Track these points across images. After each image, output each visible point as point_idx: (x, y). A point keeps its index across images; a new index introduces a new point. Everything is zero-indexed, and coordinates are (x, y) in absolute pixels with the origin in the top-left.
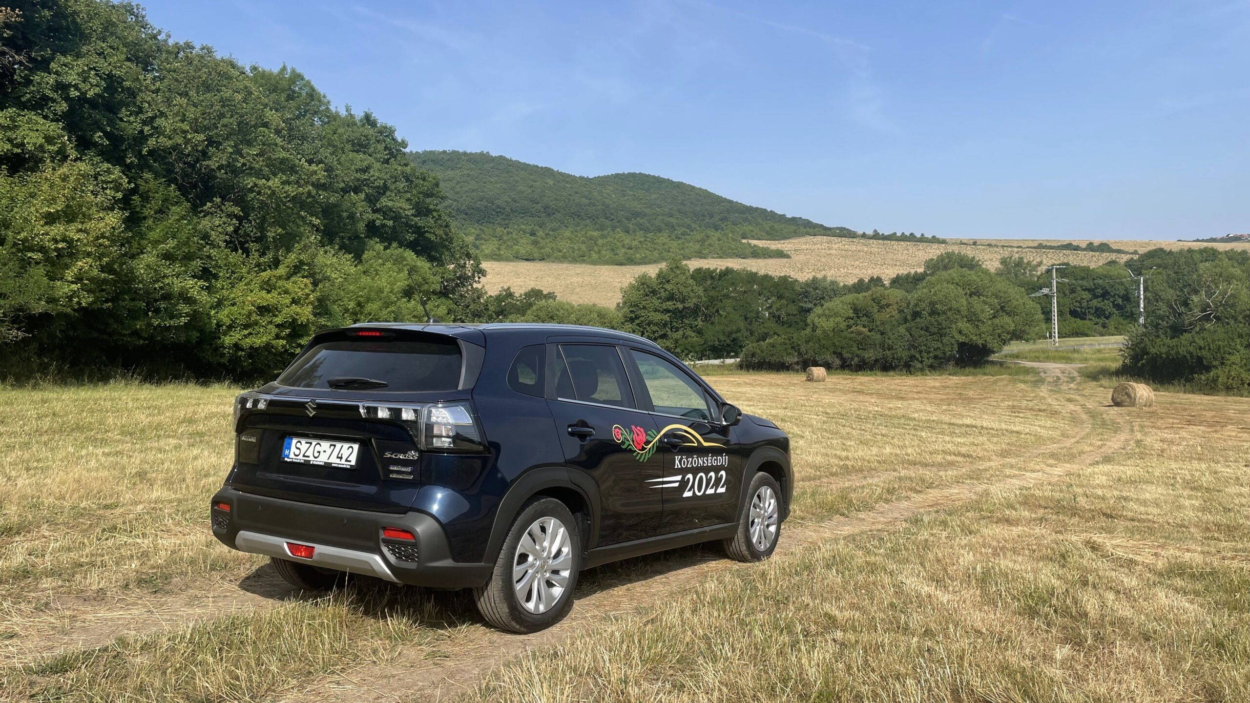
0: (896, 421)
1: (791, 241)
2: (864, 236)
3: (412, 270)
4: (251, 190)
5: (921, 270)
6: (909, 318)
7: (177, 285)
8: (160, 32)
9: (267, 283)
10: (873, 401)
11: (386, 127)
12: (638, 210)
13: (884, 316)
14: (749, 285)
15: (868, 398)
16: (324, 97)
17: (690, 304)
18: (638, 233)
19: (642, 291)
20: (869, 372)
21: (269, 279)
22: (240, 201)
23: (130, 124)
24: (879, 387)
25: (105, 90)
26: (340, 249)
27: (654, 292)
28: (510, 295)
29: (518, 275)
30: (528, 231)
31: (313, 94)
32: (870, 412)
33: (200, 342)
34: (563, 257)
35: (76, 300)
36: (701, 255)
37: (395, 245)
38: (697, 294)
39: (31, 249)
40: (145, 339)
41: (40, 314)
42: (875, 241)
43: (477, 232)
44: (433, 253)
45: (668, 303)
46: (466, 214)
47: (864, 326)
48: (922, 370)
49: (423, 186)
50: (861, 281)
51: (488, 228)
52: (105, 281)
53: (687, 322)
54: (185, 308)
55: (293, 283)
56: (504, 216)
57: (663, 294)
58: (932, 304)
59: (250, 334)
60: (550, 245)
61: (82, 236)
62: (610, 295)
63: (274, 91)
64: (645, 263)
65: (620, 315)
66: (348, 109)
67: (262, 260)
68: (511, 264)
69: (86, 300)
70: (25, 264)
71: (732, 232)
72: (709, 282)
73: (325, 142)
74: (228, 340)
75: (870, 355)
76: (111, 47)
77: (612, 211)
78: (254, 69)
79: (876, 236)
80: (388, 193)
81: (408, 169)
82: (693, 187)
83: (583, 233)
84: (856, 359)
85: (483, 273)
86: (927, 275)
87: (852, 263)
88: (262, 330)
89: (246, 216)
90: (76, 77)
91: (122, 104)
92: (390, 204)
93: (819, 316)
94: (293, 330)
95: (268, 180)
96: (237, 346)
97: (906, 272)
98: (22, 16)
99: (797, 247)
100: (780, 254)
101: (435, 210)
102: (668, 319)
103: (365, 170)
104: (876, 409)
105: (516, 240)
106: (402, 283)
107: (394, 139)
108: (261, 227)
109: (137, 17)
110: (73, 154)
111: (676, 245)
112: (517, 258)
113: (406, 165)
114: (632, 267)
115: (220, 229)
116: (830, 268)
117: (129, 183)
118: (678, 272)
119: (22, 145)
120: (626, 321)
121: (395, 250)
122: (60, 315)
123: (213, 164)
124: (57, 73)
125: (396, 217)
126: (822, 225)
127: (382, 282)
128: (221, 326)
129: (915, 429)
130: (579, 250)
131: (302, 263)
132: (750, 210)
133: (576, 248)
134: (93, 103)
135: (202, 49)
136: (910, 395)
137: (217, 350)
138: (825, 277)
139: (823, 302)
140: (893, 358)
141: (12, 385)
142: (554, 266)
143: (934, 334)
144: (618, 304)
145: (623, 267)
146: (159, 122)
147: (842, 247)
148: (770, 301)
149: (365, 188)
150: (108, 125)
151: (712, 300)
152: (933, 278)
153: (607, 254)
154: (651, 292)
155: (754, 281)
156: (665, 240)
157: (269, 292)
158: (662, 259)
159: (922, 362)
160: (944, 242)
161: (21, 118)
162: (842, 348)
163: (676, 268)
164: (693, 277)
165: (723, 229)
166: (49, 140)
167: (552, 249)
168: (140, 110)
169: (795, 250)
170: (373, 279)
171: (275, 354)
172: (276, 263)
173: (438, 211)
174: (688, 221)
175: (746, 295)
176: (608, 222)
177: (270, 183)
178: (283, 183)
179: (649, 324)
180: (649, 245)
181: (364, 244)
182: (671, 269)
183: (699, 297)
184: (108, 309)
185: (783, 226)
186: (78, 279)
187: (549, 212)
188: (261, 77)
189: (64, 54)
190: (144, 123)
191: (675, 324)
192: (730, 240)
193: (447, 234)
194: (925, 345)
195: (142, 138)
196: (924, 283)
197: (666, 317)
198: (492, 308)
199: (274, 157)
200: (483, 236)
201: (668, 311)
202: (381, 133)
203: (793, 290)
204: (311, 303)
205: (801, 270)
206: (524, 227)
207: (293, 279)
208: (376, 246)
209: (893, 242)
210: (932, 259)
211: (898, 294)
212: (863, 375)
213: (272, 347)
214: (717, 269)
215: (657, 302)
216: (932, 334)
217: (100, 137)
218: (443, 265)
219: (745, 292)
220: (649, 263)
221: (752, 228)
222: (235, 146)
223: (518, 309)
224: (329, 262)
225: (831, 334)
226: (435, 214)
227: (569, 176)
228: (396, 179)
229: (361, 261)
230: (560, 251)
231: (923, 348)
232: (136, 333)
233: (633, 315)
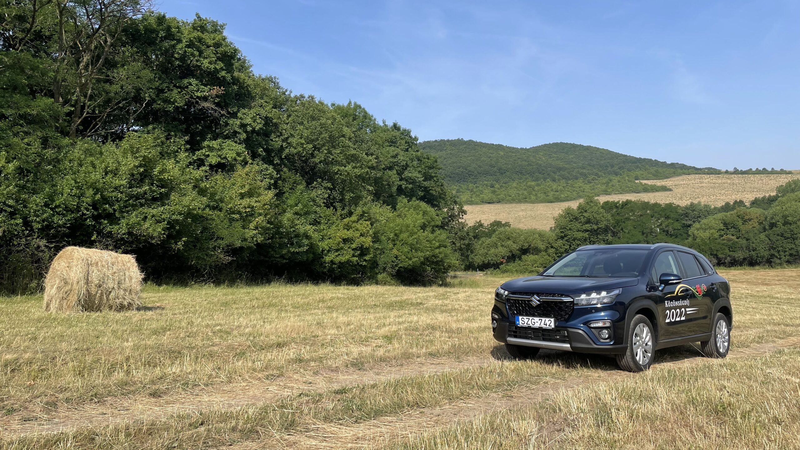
0: (763, 300)
1: (671, 179)
2: (727, 172)
3: (425, 213)
4: (337, 173)
5: (773, 194)
6: (767, 227)
7: (302, 229)
8: (286, 91)
9: (347, 225)
10: (744, 286)
11: (405, 130)
12: (561, 166)
13: (748, 227)
14: (644, 211)
15: (740, 285)
16: (372, 116)
17: (602, 225)
18: (561, 181)
19: (568, 219)
20: (739, 267)
21: (348, 223)
22: (331, 179)
23: (276, 142)
24: (748, 277)
25: (264, 125)
26: (383, 203)
27: (576, 219)
28: (481, 225)
29: (483, 213)
30: (489, 185)
31: (366, 116)
32: (743, 294)
33: (313, 260)
34: (512, 200)
35: (255, 239)
36: (606, 193)
37: (414, 199)
38: (607, 219)
39: (233, 213)
40: (286, 259)
41: (240, 247)
42: (735, 175)
43: (457, 188)
44: (435, 203)
45: (586, 225)
46: (450, 177)
47: (733, 235)
48: (781, 264)
49: (428, 162)
50: (727, 204)
51: (464, 185)
52: (268, 229)
53: (600, 237)
54: (305, 241)
55: (361, 224)
56: (473, 177)
57: (583, 220)
58: (785, 217)
59: (339, 255)
60: (504, 193)
61: (258, 204)
62: (545, 222)
63: (346, 116)
64: (568, 200)
65: (554, 235)
66: (384, 122)
67: (343, 212)
68: (479, 206)
69: (260, 239)
70: (232, 220)
71: (628, 176)
72: (615, 210)
73: (374, 142)
74: (327, 259)
75: (739, 255)
76: (266, 102)
77: (544, 168)
78: (333, 105)
79: (736, 172)
80: (408, 169)
81: (419, 153)
82: (598, 149)
83: (525, 183)
84: (729, 258)
85: (465, 212)
86: (779, 197)
87: (720, 192)
88: (345, 252)
89: (334, 188)
90: (250, 120)
91: (271, 132)
92: (410, 175)
93: (698, 230)
94: (362, 251)
95: (345, 167)
96: (332, 262)
97: (762, 196)
98: (224, 90)
99: (677, 183)
100: (664, 189)
101: (435, 176)
102: (587, 236)
103: (395, 156)
104: (747, 292)
105: (481, 191)
106: (420, 222)
107: (410, 137)
108: (342, 193)
109: (275, 83)
110: (250, 161)
111: (588, 187)
112: (483, 202)
113: (418, 151)
114: (559, 203)
115: (321, 196)
116: (703, 196)
117: (277, 174)
118: (592, 205)
119: (225, 158)
120: (558, 238)
121: (415, 202)
122: (249, 248)
123: (317, 160)
124: (241, 118)
125: (413, 182)
126: (694, 167)
127: (409, 221)
128: (324, 251)
129: (778, 304)
130: (523, 194)
131: (364, 212)
132: (640, 160)
133: (520, 193)
134: (258, 133)
135: (309, 98)
136: (773, 282)
137: (322, 264)
138: (699, 202)
139: (699, 219)
140: (757, 257)
141: (227, 286)
142: (507, 206)
143: (788, 238)
144: (551, 228)
145: (553, 204)
146: (290, 140)
147: (711, 181)
148: (660, 221)
149: (396, 167)
150: (265, 145)
151: (618, 222)
152: (784, 199)
153: (542, 196)
154: (574, 219)
155: (647, 208)
156: (581, 185)
157: (348, 230)
158: (580, 197)
159: (780, 259)
160: (790, 173)
161: (224, 144)
162: (717, 251)
163: (590, 202)
164: (603, 207)
165: (621, 175)
166: (238, 154)
167: (505, 195)
168: (281, 134)
169: (675, 185)
170: (403, 219)
171: (352, 266)
172: (350, 214)
173: (437, 176)
174: (595, 171)
175: (642, 217)
176: (541, 176)
177: (347, 168)
178: (354, 168)
179: (574, 240)
180: (570, 188)
181: (396, 199)
182: (587, 203)
183: (608, 220)
184: (269, 243)
185: (665, 170)
186: (256, 228)
187: (502, 172)
188: (339, 109)
189: (244, 108)
190: (283, 141)
191: (592, 239)
192: (627, 182)
193: (442, 190)
194: (782, 246)
195: (282, 149)
196: (777, 203)
197: (586, 235)
198: (471, 234)
199: (348, 154)
200: (461, 190)
201: (587, 231)
202: (402, 134)
203: (677, 212)
204: (370, 236)
205: (681, 198)
206: (486, 182)
207: (361, 222)
208: (402, 201)
209: (750, 175)
210: (782, 186)
211: (757, 211)
212: (735, 269)
213: (351, 262)
214: (619, 201)
215: (579, 226)
216: (787, 238)
217: (261, 151)
218: (440, 209)
219: (641, 215)
220: (571, 200)
221: (642, 173)
222: (328, 149)
223: (486, 234)
224: (378, 211)
225: (708, 242)
226: (435, 179)
227: (514, 148)
228: (412, 160)
229: (395, 209)
230: (510, 196)
231: (780, 249)
232: (282, 257)
233: (563, 235)
